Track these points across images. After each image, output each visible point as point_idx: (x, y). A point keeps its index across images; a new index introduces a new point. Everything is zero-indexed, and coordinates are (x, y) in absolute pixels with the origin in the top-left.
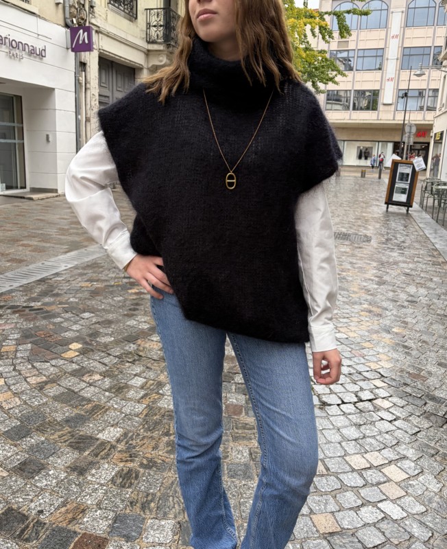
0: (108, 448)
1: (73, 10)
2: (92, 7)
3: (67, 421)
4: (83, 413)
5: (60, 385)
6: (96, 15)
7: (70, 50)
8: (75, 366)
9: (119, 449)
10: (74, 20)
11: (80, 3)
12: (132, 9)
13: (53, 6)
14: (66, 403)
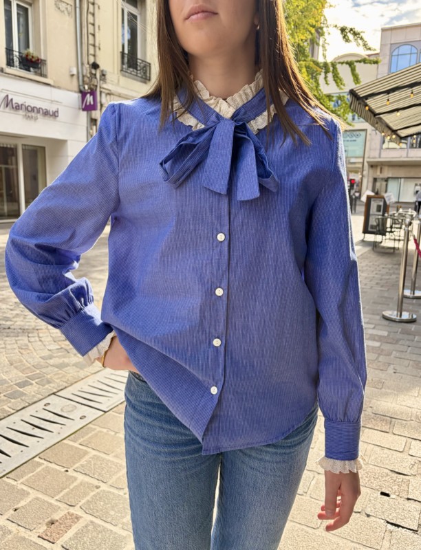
1: (86, 79)
2: (104, 75)
6: (108, 81)
7: (81, 110)
10: (86, 87)
11: (92, 74)
12: (145, 73)
13: (68, 78)
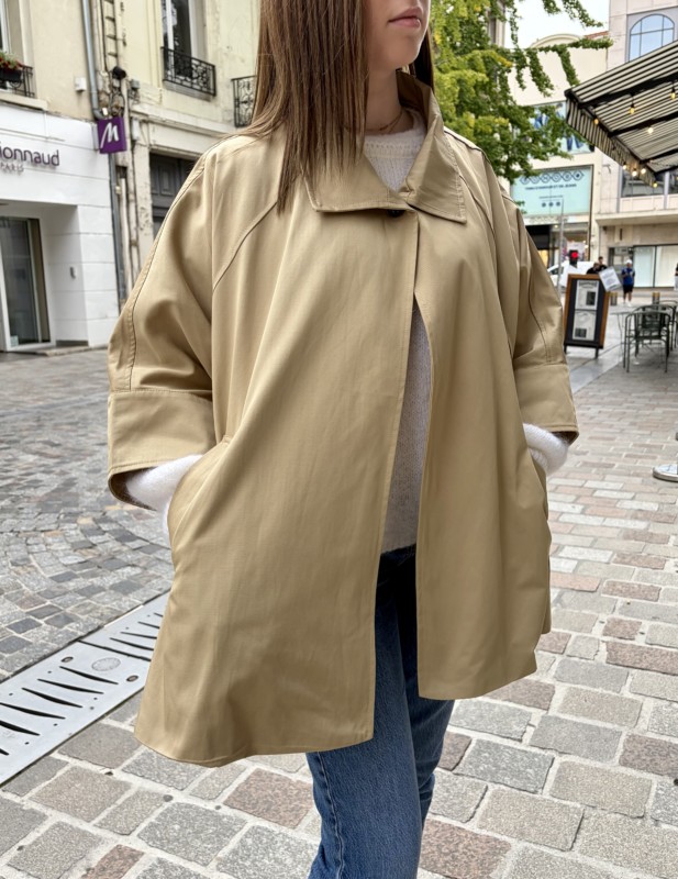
1: (103, 97)
2: (135, 89)
6: (141, 99)
7: (98, 153)
10: (105, 111)
11: (115, 88)
12: (206, 83)
13: (73, 96)
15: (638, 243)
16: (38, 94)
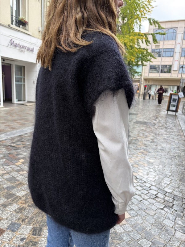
0: (18, 199)
3: (7, 188)
4: (14, 185)
5: (10, 175)
8: (18, 168)
9: (22, 199)
13: (37, 32)
14: (9, 181)
15: (152, 84)
16: (29, 30)
